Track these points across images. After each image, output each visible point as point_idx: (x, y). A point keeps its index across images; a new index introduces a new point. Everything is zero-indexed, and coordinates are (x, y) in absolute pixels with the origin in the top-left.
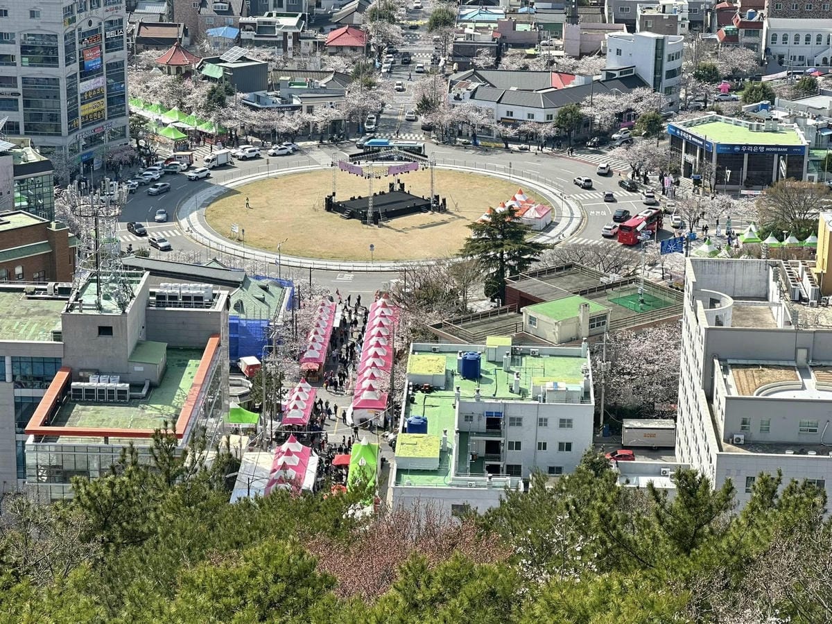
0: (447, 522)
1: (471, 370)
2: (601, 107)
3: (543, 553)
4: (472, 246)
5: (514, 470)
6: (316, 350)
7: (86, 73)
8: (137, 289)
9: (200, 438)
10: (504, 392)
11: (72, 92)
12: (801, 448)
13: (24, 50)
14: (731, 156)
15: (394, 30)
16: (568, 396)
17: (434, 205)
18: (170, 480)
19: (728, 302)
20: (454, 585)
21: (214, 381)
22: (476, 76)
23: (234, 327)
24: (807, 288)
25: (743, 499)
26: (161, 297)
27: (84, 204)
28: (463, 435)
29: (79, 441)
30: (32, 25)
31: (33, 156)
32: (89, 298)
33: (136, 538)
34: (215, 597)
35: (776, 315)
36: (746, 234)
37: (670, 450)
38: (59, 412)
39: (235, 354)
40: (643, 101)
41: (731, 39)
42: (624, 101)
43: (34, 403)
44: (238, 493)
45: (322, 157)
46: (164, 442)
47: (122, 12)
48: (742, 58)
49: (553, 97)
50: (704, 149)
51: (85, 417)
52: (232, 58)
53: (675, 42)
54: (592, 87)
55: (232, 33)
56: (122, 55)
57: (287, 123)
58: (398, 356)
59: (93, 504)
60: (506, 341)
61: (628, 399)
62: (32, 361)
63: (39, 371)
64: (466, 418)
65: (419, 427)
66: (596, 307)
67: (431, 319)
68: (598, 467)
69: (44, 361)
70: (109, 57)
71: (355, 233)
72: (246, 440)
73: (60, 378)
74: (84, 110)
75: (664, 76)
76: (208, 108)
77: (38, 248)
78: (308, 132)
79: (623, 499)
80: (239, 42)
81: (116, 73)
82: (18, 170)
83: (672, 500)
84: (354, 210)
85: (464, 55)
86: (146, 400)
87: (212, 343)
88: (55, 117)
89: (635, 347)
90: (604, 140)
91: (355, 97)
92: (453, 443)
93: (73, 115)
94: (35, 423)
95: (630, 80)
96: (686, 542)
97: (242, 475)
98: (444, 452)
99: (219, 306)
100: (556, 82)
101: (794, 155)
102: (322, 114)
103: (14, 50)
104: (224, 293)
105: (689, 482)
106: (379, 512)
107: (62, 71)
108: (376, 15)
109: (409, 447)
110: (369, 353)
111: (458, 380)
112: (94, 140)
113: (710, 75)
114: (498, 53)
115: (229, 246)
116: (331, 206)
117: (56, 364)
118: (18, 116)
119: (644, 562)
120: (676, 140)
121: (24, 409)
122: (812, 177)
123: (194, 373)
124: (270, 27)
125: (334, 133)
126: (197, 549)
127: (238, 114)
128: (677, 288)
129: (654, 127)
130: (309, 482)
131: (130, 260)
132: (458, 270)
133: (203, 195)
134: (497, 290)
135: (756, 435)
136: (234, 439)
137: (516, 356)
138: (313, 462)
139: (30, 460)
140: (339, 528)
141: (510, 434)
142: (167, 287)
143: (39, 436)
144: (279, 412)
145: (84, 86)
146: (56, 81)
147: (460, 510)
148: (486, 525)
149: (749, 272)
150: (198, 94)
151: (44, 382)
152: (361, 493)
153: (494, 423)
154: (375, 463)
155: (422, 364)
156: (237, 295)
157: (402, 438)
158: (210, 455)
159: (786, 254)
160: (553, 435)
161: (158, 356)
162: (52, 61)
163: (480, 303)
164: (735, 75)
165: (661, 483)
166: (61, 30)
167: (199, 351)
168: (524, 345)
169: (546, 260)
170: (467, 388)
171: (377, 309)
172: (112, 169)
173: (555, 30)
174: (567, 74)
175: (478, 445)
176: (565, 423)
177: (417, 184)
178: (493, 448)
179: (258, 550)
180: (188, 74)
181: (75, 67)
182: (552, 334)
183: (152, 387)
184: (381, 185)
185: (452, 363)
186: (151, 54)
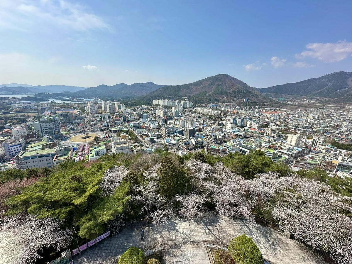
0: (95, 160)
1: (95, 148)
2: (103, 128)
3: (103, 161)
4: (94, 139)
5: (100, 155)
6: (81, 149)
7: (56, 130)
8: (63, 147)
9: (71, 158)
10: (98, 149)
11: (54, 132)
12: (121, 150)
13: (49, 129)
14: (114, 131)
15: (85, 124)
16: (103, 149)
17: (91, 137)
18: (69, 162)
19: (115, 141)
20: (96, 165)
21: (72, 153)
22: (93, 127)
23: (73, 148)
24: (120, 139)
25: (118, 154)
26: (66, 147)
27: (57, 141)
28: (95, 153)
29: (59, 160)
30: (49, 126)
31: (51, 137)
32: (58, 148)
33: (66, 167)
34: (74, 170)
35: (118, 141)
36: (115, 136)
37: (112, 152)
38: (56, 158)
39: (74, 150)
40: (106, 127)
41: (113, 123)
42: (105, 128)
43: (54, 158)
44: (75, 161)
45: (80, 134)
46: (68, 159)
47: (59, 125)
48: (113, 124)
49: (99, 128)
50: (112, 130)
51: (59, 158)
52: (70, 127)
53: (108, 123)
54: (102, 127)
55: (70, 125)
56: (59, 128)
57: (76, 132)
58: (89, 148)
59: (61, 165)
60: (98, 146)
61: (108, 148)
62: (53, 154)
63: (54, 155)
64: (95, 152)
65: (92, 153)
66: (105, 142)
67: (91, 145)
68: (107, 154)
69: (54, 154)
70: (58, 128)
71: (84, 140)
72: (76, 157)
73: (56, 155)
74: (56, 133)
75: (108, 126)
76: (68, 131)
77: (53, 145)
78: (78, 132)
79: (109, 156)
80: (71, 126)
81: (59, 130)
82: (49, 138)
83: (112, 155)
84: (83, 138)
85: (92, 125)
86: (65, 155)
87: (71, 150)
88: (53, 134)
89: (108, 145)
90: (104, 130)
91: (82, 129)
92: (94, 154)
93: (55, 133)
94: (54, 159)
95: (105, 126)
96: (114, 158)
97: (76, 160)
98: (94, 155)
99: (72, 147)
100: (100, 127)
101: (118, 130)
102: (79, 131)
103: (48, 129)
104: (72, 146)
105: (114, 154)
106: (89, 161)
107: (53, 130)
108: (83, 123)
109: (90, 155)
110: (86, 148)
111: (94, 149)
112: (57, 135)
113: (111, 125)
114: (94, 125)
115: (72, 142)
116: (81, 138)
117: (56, 154)
118: (49, 134)
119: (111, 160)
120: (109, 130)
121: (53, 159)
122: (120, 132)
123: (70, 153)
124: (74, 125)
125: (81, 132)
126: (72, 167)
127: (71, 132)
128: (111, 140)
129: (108, 129)
130: (82, 159)
131: (62, 144)
132: (93, 141)
133: (69, 138)
134: (97, 142)
135: (118, 149)
136: (75, 157)
137: (99, 147)
138: (82, 158)
139: (54, 162)
140: (85, 162)
141: (99, 153)
142: (66, 146)
143: (54, 160)
144: (79, 154)
145: (55, 131)
146: (52, 131)
147: (96, 159)
148: (98, 160)
149: (116, 138)
150: (67, 130)
151: (55, 156)
152: (87, 159)
153: (98, 152)
154: (88, 157)
155: (91, 149)
156: (73, 146)
157: (90, 154)
158: (72, 159)
159: (119, 137)
160: (103, 152)
161: (66, 152)
162: (52, 129)
163: (95, 143)
164: (113, 125)
165: (111, 154)
166: (53, 127)
167: (70, 151)
168: (99, 146)
169: (100, 140)
170: (95, 150)
171: (86, 145)
172: (60, 137)
173: (99, 123)
174: (100, 126)
175: (97, 154)
176: (103, 151)
177: (89, 135)
178: (98, 154)
179: (78, 166)
180: (66, 129)
181: (54, 129)
182: (102, 145)
183: (66, 154)
184: (86, 136)
185: (94, 148)
186: (62, 128)
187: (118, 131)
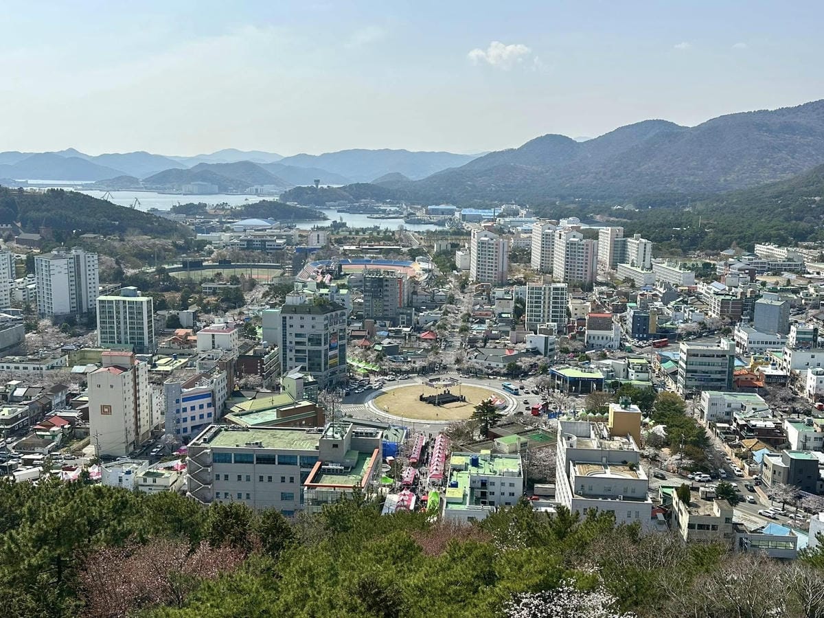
0: (467, 524)
1: (475, 463)
2: (524, 362)
3: (504, 539)
4: (475, 415)
5: (492, 503)
6: (416, 454)
7: (331, 348)
8: (348, 430)
9: (371, 489)
10: (488, 472)
11: (326, 355)
12: (605, 497)
13: (309, 340)
14: (574, 381)
15: (446, 333)
16: (513, 474)
17: (461, 399)
18: (359, 506)
19: (575, 438)
20: (469, 551)
21: (376, 467)
22: (476, 350)
23: (384, 445)
24: (605, 433)
25: (583, 518)
26: (357, 433)
27: (329, 397)
28: (472, 489)
29: (324, 489)
30: (313, 331)
31: (311, 379)
32: (330, 433)
33: (345, 529)
34: (376, 554)
35: (594, 444)
36: (581, 412)
37: (553, 497)
38: (317, 478)
39: (385, 456)
40: (540, 360)
41: (573, 338)
42: (533, 360)
43: (308, 474)
44: (385, 511)
45: (419, 381)
46: (357, 490)
47: (346, 326)
48: (578, 345)
49: (506, 358)
50: (565, 379)
51: (327, 480)
52: (386, 342)
53: (552, 338)
54: (521, 355)
55: (386, 334)
56: (345, 341)
57: (405, 367)
58: (447, 457)
59: (329, 515)
60: (488, 452)
61: (537, 476)
62: (308, 457)
63: (310, 462)
64: (473, 482)
65: (455, 485)
66: (523, 439)
67: (460, 443)
68: (526, 504)
69: (312, 457)
70: (340, 342)
71: (431, 410)
72: (388, 489)
73: (318, 464)
74: (330, 362)
75: (548, 351)
76: (376, 361)
77: (311, 414)
78: (413, 371)
79: (536, 516)
80: (388, 337)
81: (342, 349)
82: (305, 384)
83: (555, 517)
84: (430, 400)
85: (472, 342)
86: (350, 473)
87: (376, 451)
88: (319, 365)
89: (538, 456)
90: (526, 375)
91: (431, 358)
92: (468, 492)
93: (326, 364)
94: (307, 482)
95: (535, 352)
96: (561, 535)
97: (387, 503)
98: (465, 495)
99: (379, 437)
100: (507, 353)
101: (598, 381)
102: (419, 364)
103: (306, 340)
104: (381, 432)
105: (561, 510)
106: (439, 520)
107: (323, 348)
108: (439, 327)
109: (451, 493)
110: (436, 454)
111: (470, 466)
112: (334, 373)
113: (566, 351)
114: (485, 341)
115: (383, 414)
116: (422, 399)
117: (317, 459)
118: (306, 364)
119: (544, 543)
120: (553, 375)
121: (304, 476)
122: (606, 390)
123: (369, 463)
124: (400, 331)
125: (423, 371)
126: (369, 534)
127: (387, 364)
128: (555, 432)
129: (545, 370)
130: (412, 507)
131: (346, 419)
132: (470, 424)
133: (373, 394)
134: (485, 432)
135: (587, 492)
136: (384, 489)
137: (492, 458)
138: (414, 498)
139: (305, 497)
140: (425, 526)
141: (490, 489)
142: (359, 429)
143: (309, 487)
144: (401, 478)
145: (330, 353)
146: (320, 351)
147: (470, 519)
148: (482, 526)
149: (583, 427)
150: (372, 356)
151: (312, 466)
152: (432, 512)
153: (484, 484)
154: (438, 500)
155: (456, 460)
156: (386, 432)
157: (448, 489)
158: (375, 495)
159: (597, 420)
160: (507, 489)
161: (355, 456)
162: (320, 344)
163: (477, 436)
164: (575, 351)
165: (551, 510)
166: (323, 333)
167: (371, 455)
168: (495, 454)
169: (503, 420)
170: (473, 470)
171: (439, 438)
172: (341, 384)
173: (507, 333)
174: (511, 350)
175: (478, 493)
176: (512, 485)
177: (454, 391)
178: (484, 494)
179: (393, 535)
180: (369, 349)
181: (328, 346)
182: (506, 449)
183: (353, 468)
184: (441, 391)
185: (467, 460)
186: (356, 341)
187: (599, 388)
